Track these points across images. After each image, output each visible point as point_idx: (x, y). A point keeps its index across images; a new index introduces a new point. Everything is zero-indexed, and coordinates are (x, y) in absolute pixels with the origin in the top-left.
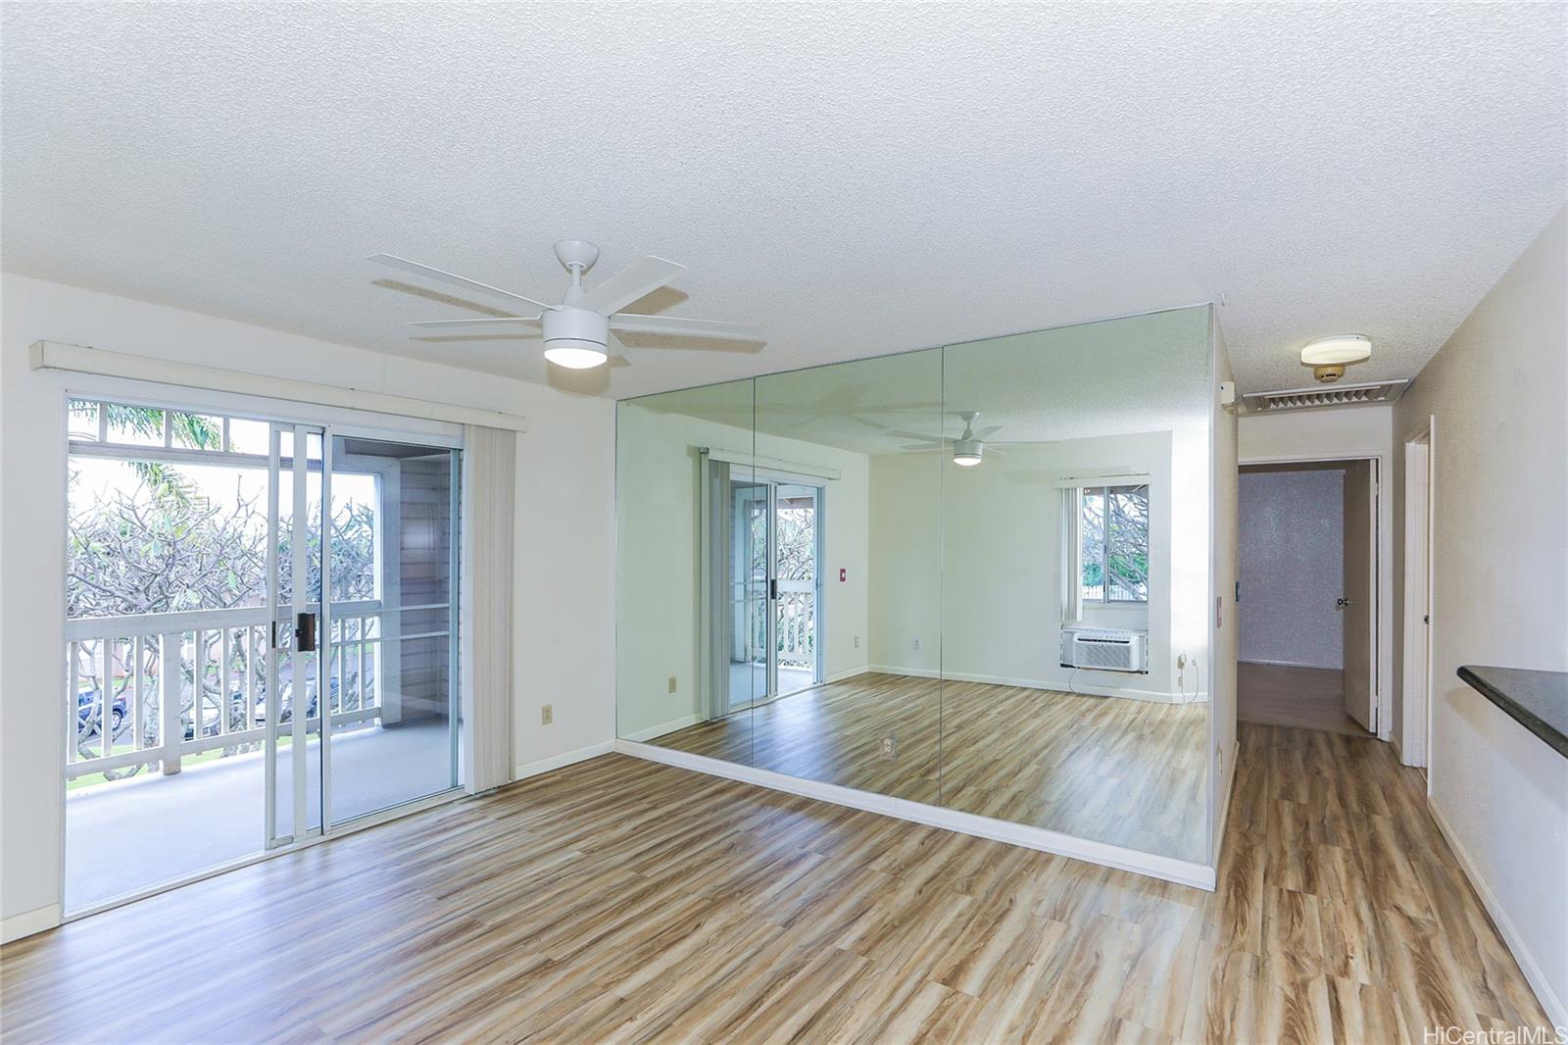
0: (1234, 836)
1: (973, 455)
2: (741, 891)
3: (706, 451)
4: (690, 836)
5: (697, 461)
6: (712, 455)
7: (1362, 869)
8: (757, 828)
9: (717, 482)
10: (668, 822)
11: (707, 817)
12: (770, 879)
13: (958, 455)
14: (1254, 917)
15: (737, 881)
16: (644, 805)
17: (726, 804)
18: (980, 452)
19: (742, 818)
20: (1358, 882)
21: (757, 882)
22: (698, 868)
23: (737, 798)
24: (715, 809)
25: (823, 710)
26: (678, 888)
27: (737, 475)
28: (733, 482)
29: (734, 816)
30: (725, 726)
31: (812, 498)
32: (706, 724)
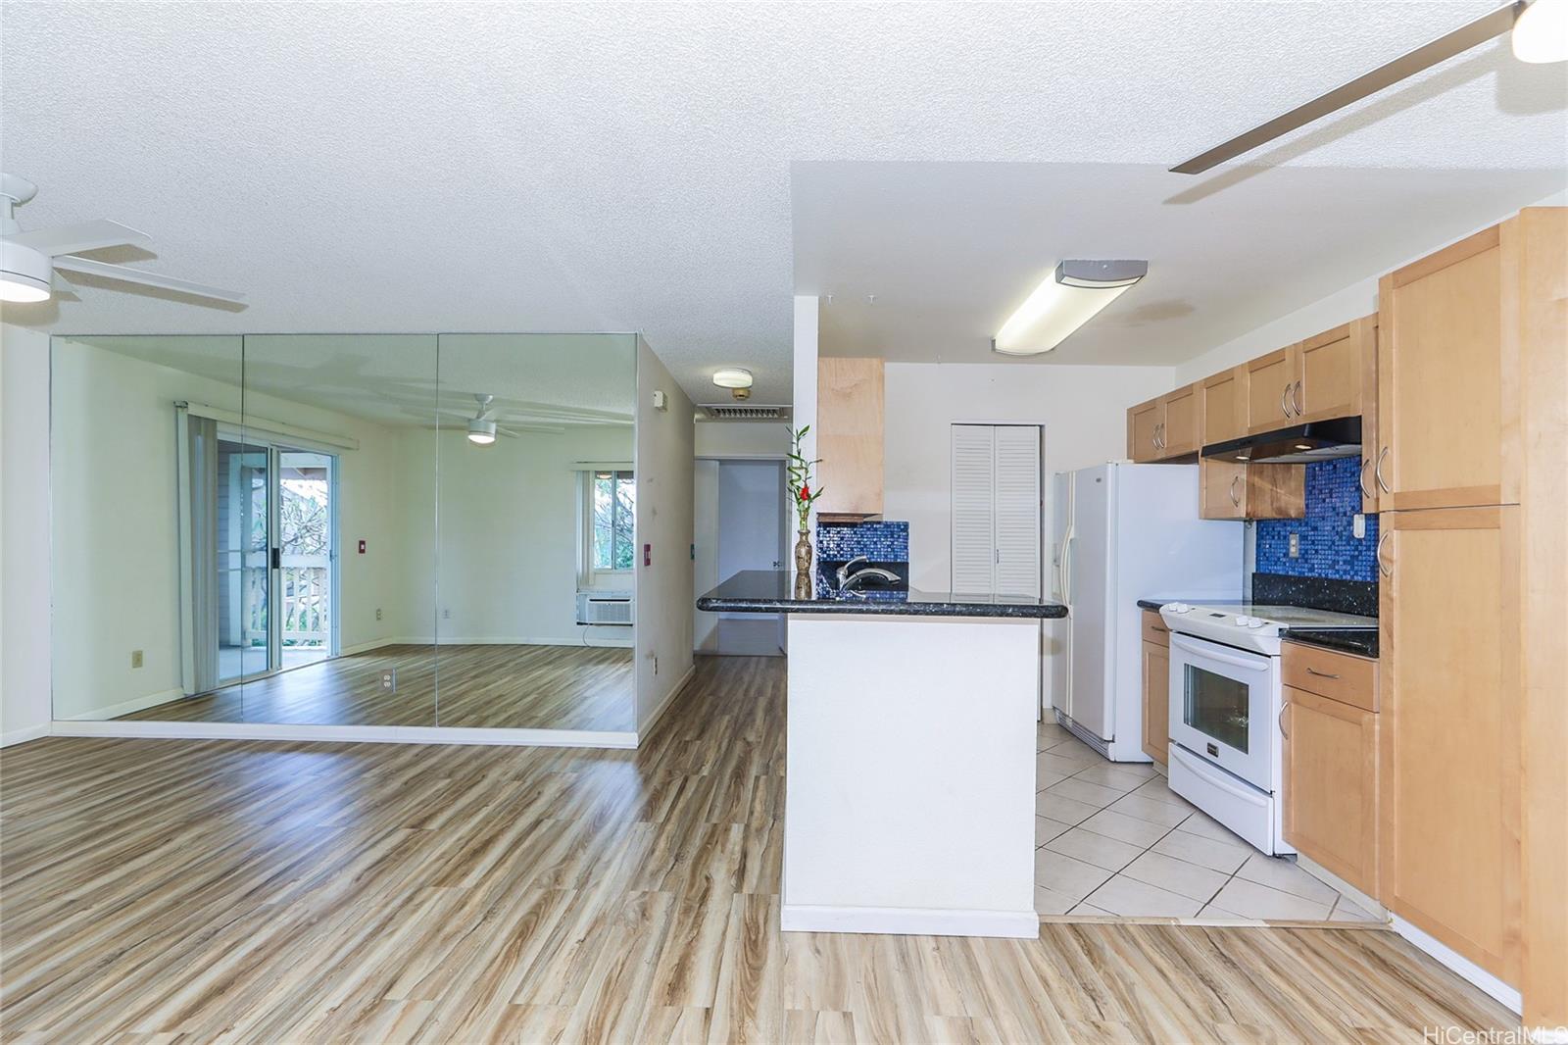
0: (666, 718)
1: (486, 433)
2: (220, 812)
3: (185, 405)
4: (161, 785)
5: (173, 416)
6: (193, 410)
7: (735, 725)
8: (244, 769)
9: (200, 440)
10: (132, 779)
11: (184, 769)
12: (256, 798)
13: (472, 432)
14: (656, 757)
15: (217, 806)
16: (97, 772)
17: (208, 757)
18: (493, 432)
19: (227, 765)
20: (729, 731)
21: (239, 803)
22: (171, 805)
23: (223, 751)
24: (194, 762)
25: (336, 677)
26: (144, 821)
27: (225, 434)
28: (221, 443)
29: (217, 764)
30: (212, 698)
31: (325, 469)
32: (186, 699)
